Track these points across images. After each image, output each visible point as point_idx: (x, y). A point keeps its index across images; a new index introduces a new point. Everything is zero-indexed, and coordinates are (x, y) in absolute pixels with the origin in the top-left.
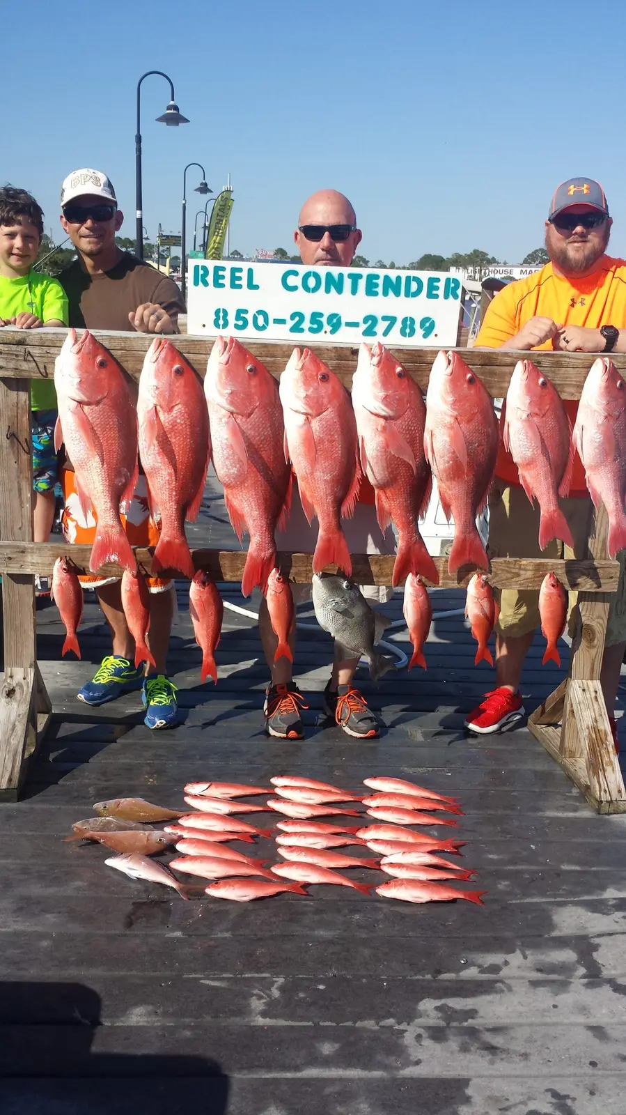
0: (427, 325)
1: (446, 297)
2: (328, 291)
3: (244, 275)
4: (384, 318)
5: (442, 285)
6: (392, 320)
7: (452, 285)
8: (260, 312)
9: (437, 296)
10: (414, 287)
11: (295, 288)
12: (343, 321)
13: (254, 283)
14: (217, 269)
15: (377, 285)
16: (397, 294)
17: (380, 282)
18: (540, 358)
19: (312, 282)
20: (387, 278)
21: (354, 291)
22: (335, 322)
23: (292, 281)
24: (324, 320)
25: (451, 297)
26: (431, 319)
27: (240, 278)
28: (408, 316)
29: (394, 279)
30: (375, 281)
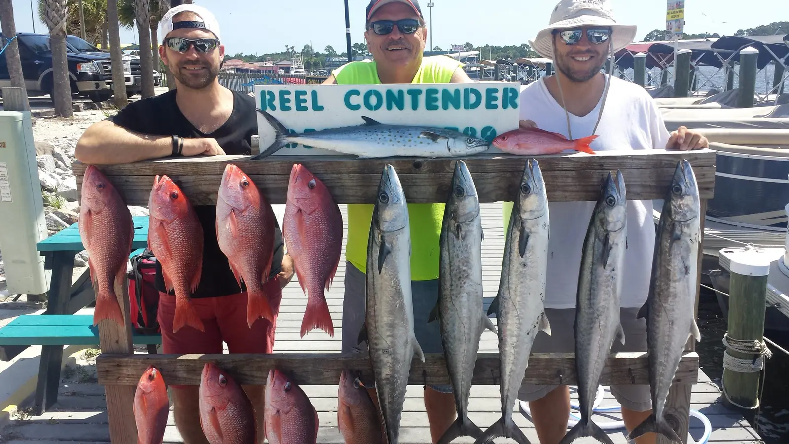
0: (489, 133)
1: (505, 106)
2: (389, 107)
3: (308, 97)
5: (500, 95)
7: (511, 95)
9: (495, 106)
10: (473, 98)
11: (357, 106)
13: (319, 104)
14: (282, 93)
15: (436, 99)
16: (457, 107)
17: (439, 96)
18: (602, 161)
19: (373, 100)
20: (446, 92)
21: (415, 106)
23: (354, 100)
25: (510, 107)
26: (491, 128)
27: (305, 101)
28: (470, 126)
29: (452, 92)
30: (434, 95)
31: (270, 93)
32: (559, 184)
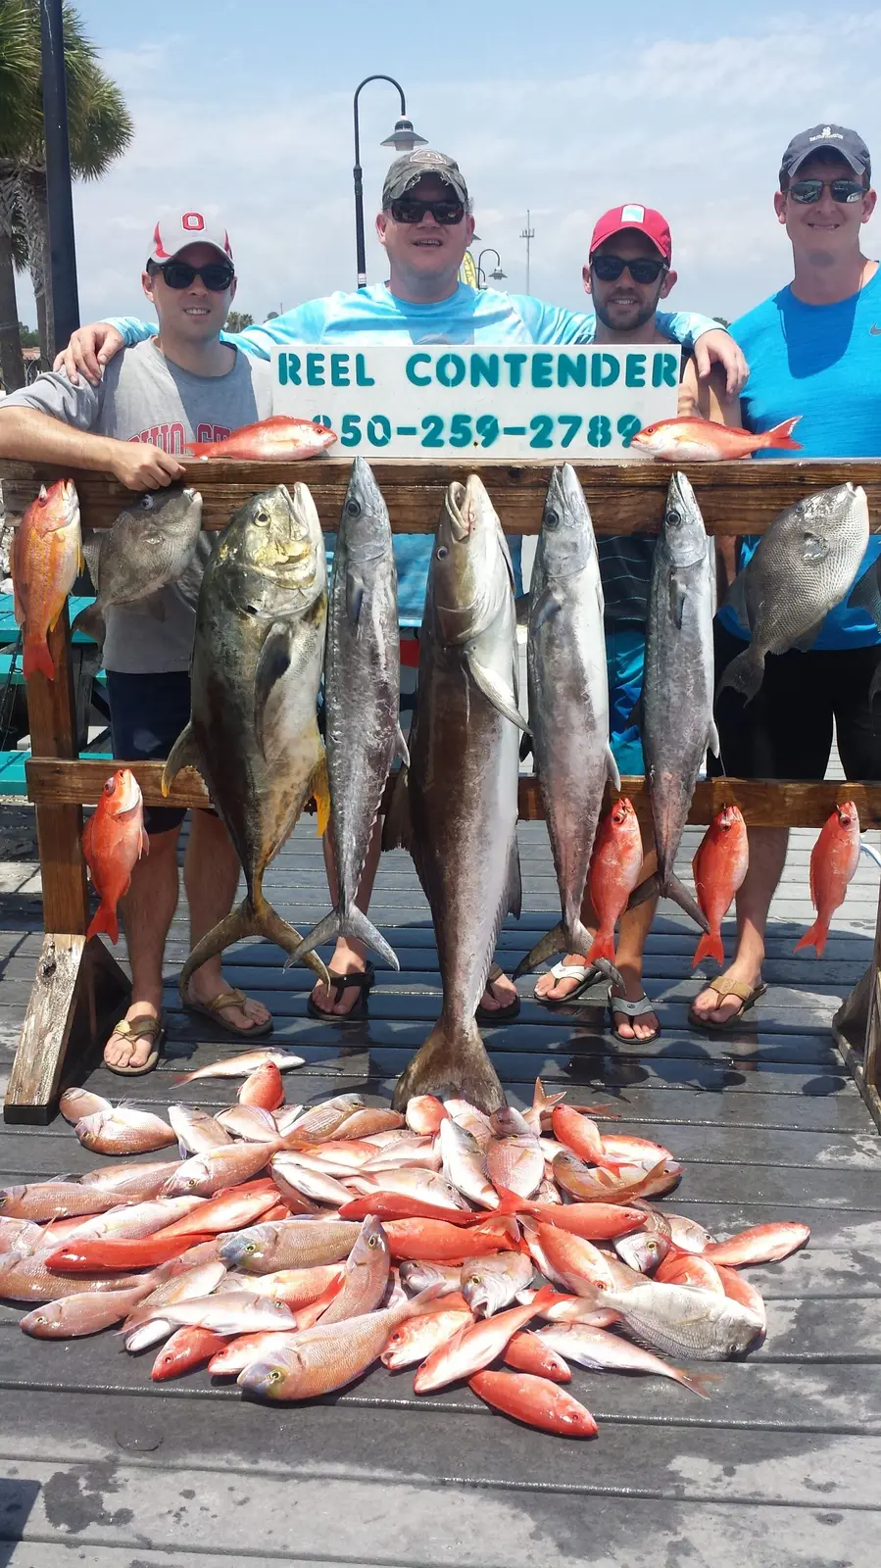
0: (629, 426)
1: (656, 383)
2: (475, 382)
3: (351, 364)
4: (563, 420)
5: (648, 365)
6: (575, 422)
7: (665, 364)
8: (378, 419)
9: (641, 383)
10: (606, 369)
11: (426, 381)
12: (501, 426)
13: (367, 376)
15: (549, 371)
16: (581, 383)
17: (554, 364)
18: (803, 472)
19: (451, 371)
20: (563, 358)
21: (515, 381)
22: (489, 429)
23: (422, 370)
24: (472, 426)
25: (664, 384)
26: (634, 417)
27: (345, 370)
28: (600, 414)
29: (574, 359)
30: (545, 364)
31: (294, 358)
32: (734, 507)
